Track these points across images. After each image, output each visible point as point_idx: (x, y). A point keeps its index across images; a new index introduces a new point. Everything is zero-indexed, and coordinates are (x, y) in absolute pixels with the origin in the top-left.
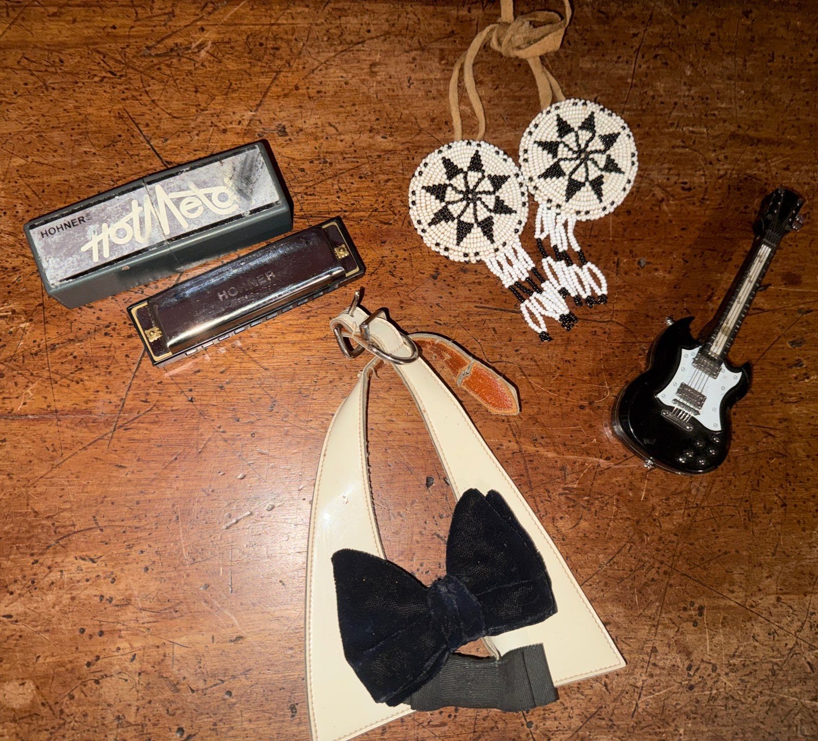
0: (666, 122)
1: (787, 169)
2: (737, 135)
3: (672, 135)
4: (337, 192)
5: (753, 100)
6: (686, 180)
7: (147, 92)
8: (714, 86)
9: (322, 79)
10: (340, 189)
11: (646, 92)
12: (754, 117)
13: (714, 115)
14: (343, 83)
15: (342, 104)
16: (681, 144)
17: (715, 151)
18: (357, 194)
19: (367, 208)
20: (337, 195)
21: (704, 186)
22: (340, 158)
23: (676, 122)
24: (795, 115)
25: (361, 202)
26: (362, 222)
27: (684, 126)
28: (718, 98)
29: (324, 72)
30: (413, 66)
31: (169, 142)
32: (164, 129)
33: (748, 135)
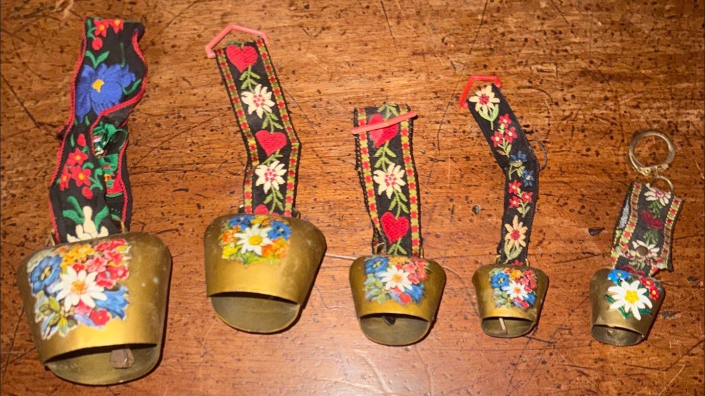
0: (514, 61)
1: (637, 107)
2: (589, 72)
3: (519, 75)
4: (190, 145)
5: (610, 31)
6: (529, 123)
7: (18, 55)
8: (569, 19)
9: (177, 33)
10: (193, 143)
11: (496, 30)
12: (608, 52)
13: (566, 51)
14: (196, 36)
15: (195, 58)
16: (528, 84)
17: (562, 90)
18: (208, 146)
19: (217, 160)
20: (190, 148)
21: (547, 128)
22: (193, 111)
23: (524, 61)
24: (654, 47)
25: (212, 154)
26: (213, 174)
27: (534, 64)
28: (572, 32)
29: (177, 26)
30: (262, 13)
31: (40, 104)
32: (36, 91)
33: (600, 71)
